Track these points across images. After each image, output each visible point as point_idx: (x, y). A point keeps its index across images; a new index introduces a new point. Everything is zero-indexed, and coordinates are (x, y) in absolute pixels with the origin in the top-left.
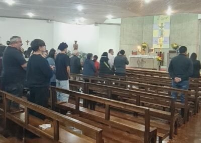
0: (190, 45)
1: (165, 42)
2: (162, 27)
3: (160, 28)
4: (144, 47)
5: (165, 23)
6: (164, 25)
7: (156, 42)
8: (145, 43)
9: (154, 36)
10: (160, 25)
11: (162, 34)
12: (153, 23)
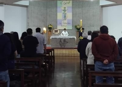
0: (93, 26)
1: (69, 23)
2: (65, 11)
3: (63, 12)
4: (50, 28)
5: (68, 7)
6: (66, 9)
7: (60, 24)
8: (50, 25)
9: (58, 18)
10: (63, 9)
11: (65, 17)
12: (56, 7)
